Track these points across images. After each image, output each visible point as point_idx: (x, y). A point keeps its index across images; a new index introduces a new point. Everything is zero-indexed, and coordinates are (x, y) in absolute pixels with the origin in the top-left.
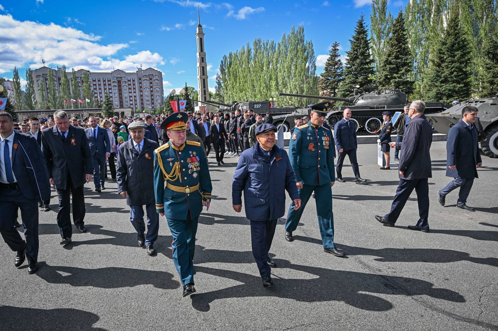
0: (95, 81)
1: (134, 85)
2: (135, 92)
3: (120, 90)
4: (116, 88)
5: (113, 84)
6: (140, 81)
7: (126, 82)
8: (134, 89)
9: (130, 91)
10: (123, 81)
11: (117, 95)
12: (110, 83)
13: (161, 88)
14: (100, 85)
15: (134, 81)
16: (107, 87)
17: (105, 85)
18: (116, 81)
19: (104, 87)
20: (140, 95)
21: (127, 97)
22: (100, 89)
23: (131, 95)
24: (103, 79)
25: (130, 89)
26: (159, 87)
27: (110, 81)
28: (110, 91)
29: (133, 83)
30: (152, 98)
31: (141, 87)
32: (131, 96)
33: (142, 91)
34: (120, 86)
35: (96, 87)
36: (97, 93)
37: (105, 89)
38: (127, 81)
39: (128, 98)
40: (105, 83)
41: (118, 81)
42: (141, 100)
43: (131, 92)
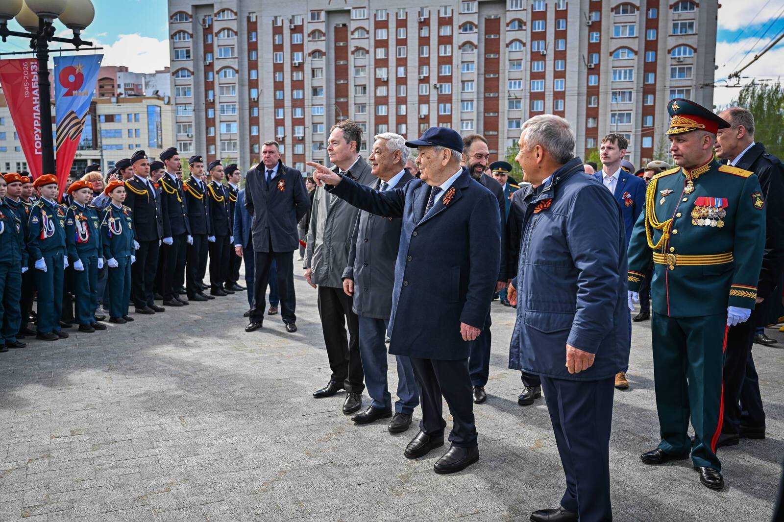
0: (382, 25)
1: (561, 35)
2: (560, 75)
3: (491, 66)
4: (472, 55)
5: (459, 38)
6: (595, 17)
7: (521, 23)
8: (560, 55)
9: (538, 67)
10: (510, 16)
11: (473, 90)
12: (446, 31)
13: (702, 50)
14: (401, 42)
15: (561, 15)
16: (434, 52)
17: (424, 42)
18: (474, 19)
19: (420, 52)
20: (584, 90)
21: (518, 100)
22: (402, 62)
23: (538, 87)
24: (420, 14)
25: (538, 56)
26: (692, 41)
27: (448, 21)
28: (446, 71)
29: (557, 25)
30: (650, 102)
31: (595, 48)
32: (541, 96)
33: (598, 66)
34: (492, 46)
35: (387, 54)
36: (386, 83)
37: (424, 62)
38: (526, 17)
39: (525, 104)
40: (424, 33)
41: (488, 21)
42: (588, 116)
43: (541, 76)
